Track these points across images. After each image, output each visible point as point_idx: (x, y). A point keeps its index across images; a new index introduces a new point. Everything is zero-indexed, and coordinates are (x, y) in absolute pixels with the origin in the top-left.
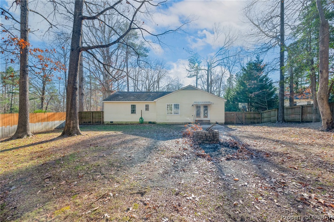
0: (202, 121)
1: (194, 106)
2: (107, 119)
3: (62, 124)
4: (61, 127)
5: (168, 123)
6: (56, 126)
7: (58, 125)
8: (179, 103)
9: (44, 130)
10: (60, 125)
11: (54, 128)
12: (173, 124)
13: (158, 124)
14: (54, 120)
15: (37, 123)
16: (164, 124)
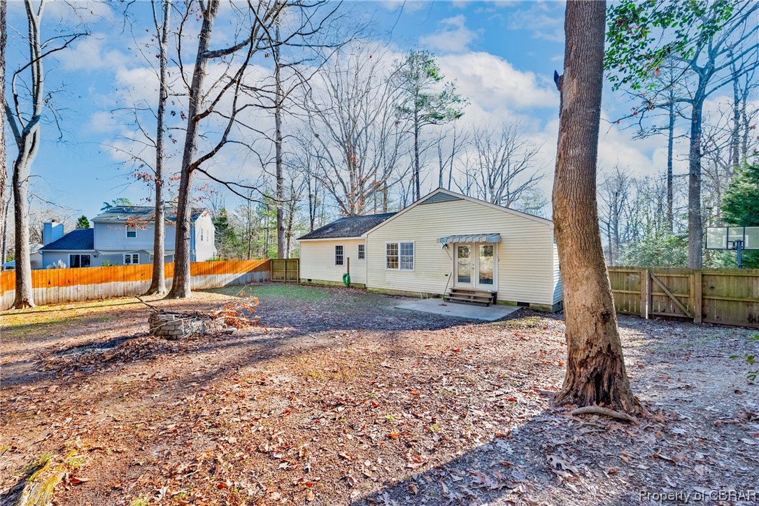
0: (473, 292)
1: (451, 247)
2: (305, 274)
3: (238, 279)
4: (237, 283)
5: (388, 291)
6: (227, 282)
7: (231, 280)
8: (411, 242)
9: (208, 286)
10: (235, 280)
11: (223, 285)
12: (399, 293)
13: (371, 291)
14: (225, 272)
15: (198, 276)
16: (381, 292)
